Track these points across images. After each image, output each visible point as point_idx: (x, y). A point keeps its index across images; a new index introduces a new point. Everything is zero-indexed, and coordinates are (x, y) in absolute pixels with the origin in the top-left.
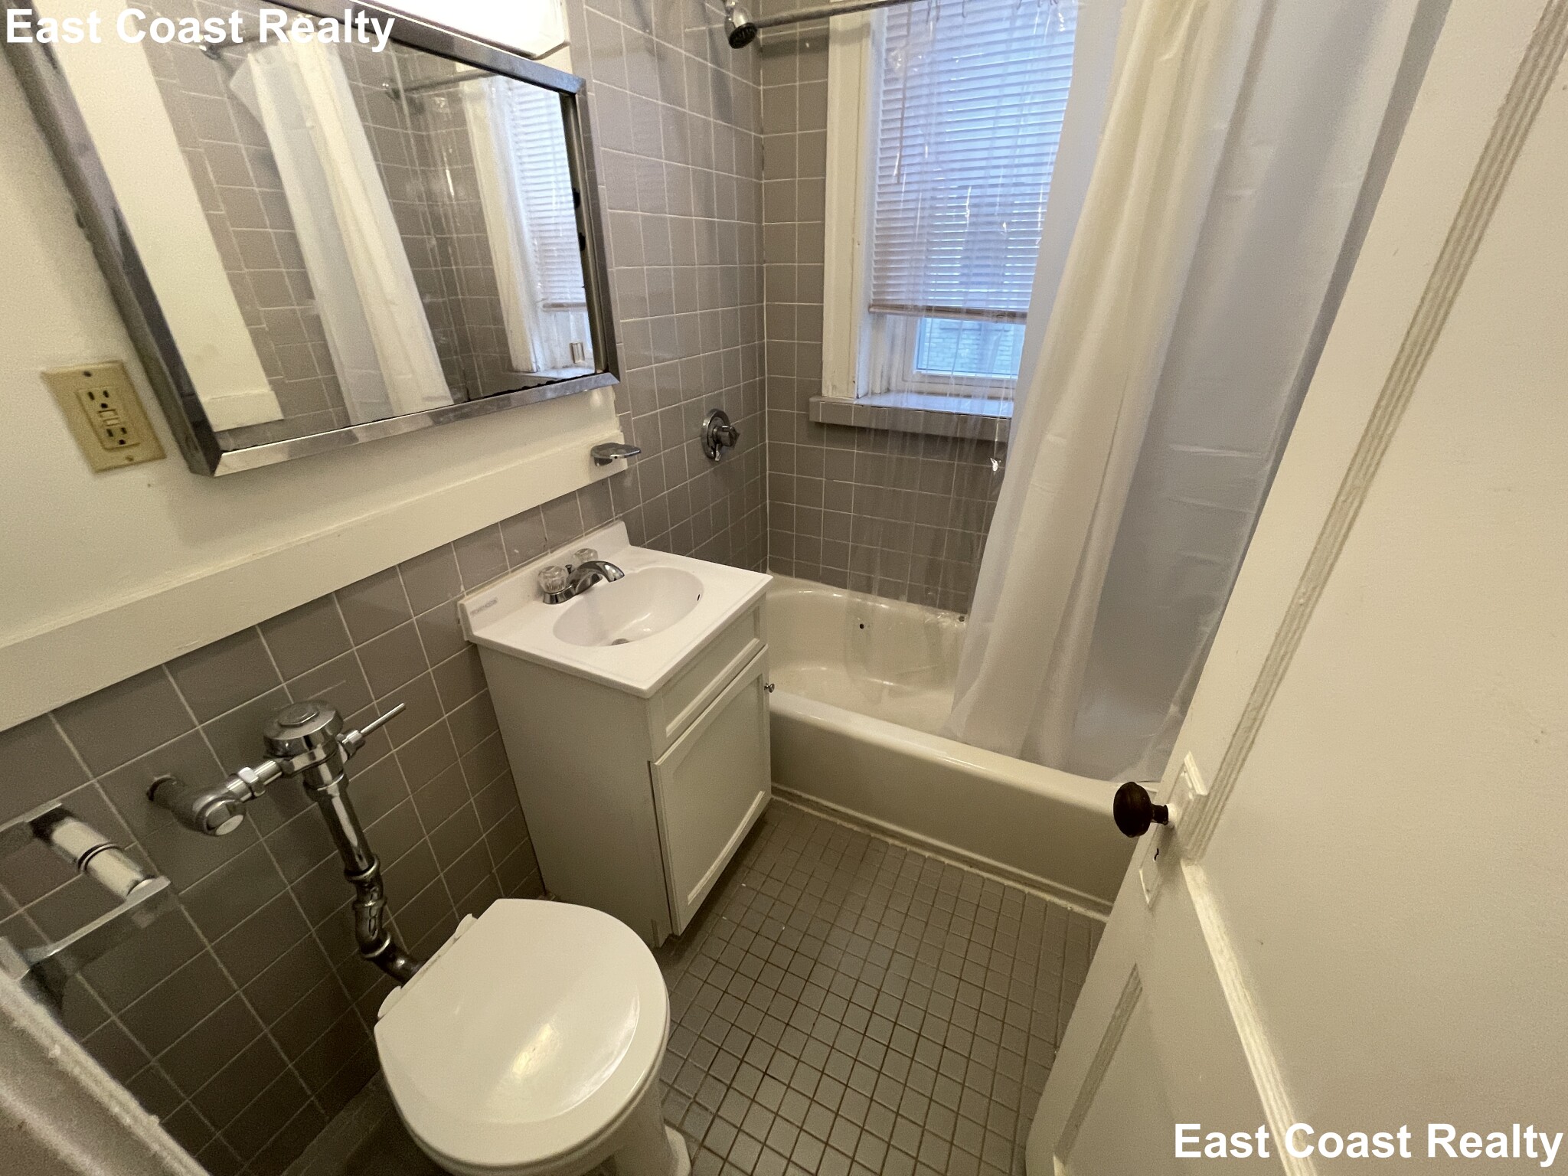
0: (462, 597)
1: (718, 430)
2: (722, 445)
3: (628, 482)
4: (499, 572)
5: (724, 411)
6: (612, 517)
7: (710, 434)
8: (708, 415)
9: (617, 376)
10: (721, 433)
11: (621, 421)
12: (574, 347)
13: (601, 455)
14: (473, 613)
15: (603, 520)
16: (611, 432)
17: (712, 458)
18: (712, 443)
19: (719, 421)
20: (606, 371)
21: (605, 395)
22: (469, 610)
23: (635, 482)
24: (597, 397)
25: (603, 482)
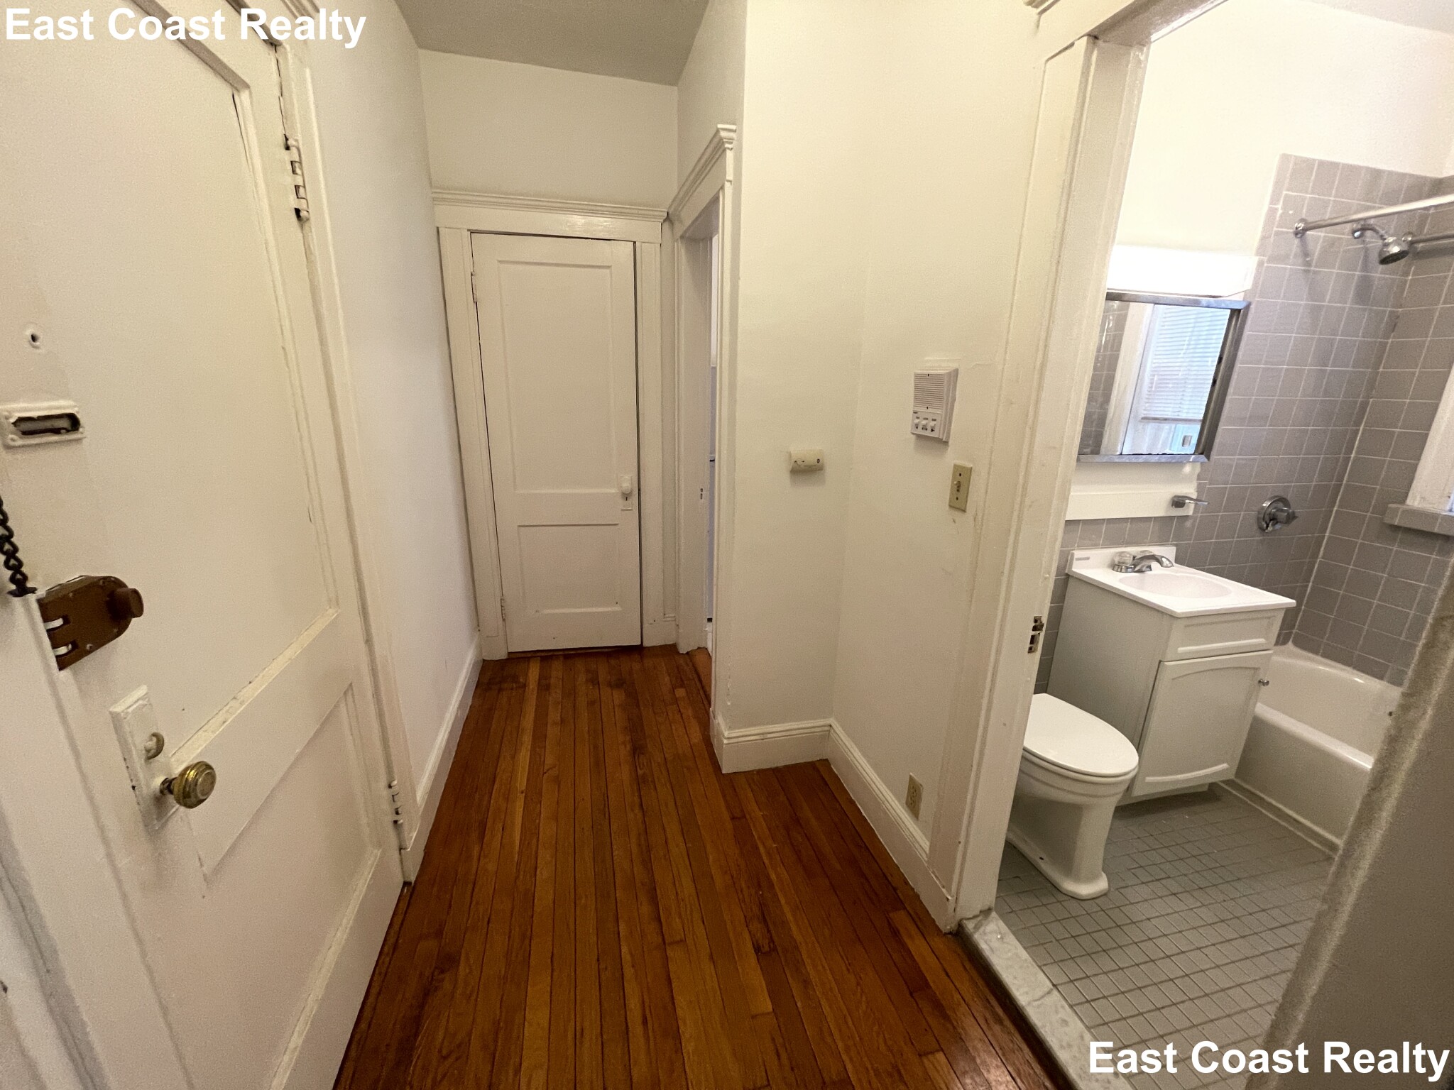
0: (1074, 550)
1: (1277, 511)
2: (1277, 522)
3: (1188, 524)
4: (1095, 546)
5: (1289, 498)
6: (1168, 541)
7: (1268, 512)
8: (1270, 499)
9: (1208, 457)
10: (1279, 513)
11: (1198, 485)
12: (1186, 438)
13: (1178, 502)
14: (1078, 559)
15: (1162, 541)
16: (1190, 490)
17: (1262, 530)
18: (1267, 518)
19: (1280, 505)
20: (1202, 454)
21: (1193, 469)
22: (1076, 557)
23: (1193, 525)
24: (1187, 469)
25: (1171, 518)
